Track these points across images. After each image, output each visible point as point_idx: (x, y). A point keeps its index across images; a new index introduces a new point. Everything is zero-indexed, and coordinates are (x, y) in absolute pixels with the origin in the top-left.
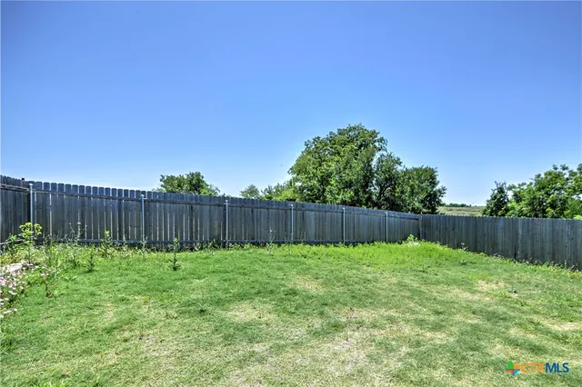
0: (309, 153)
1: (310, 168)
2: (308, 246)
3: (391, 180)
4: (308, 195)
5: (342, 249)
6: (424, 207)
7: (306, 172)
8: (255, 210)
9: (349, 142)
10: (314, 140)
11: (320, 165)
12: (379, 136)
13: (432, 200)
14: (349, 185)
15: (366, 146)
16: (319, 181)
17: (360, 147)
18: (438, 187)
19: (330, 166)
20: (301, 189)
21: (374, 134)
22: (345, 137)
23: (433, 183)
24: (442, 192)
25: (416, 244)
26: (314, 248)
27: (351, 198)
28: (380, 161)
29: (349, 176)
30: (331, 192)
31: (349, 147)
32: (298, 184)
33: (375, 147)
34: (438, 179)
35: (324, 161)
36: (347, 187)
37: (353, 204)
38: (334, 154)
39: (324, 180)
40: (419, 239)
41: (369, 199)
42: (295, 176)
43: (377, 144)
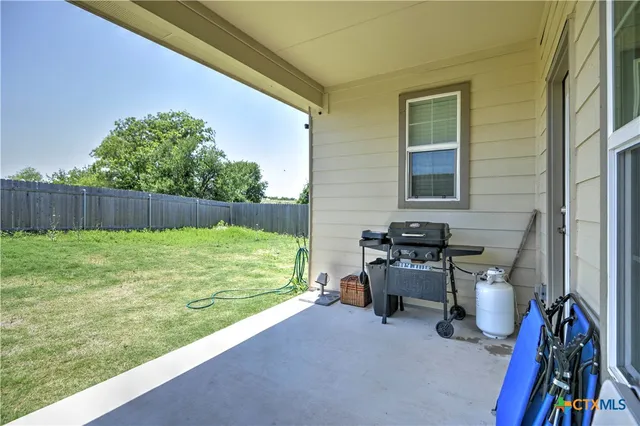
0: (120, 134)
1: (122, 152)
2: (104, 232)
3: (214, 170)
4: (118, 183)
5: (146, 234)
6: (248, 198)
7: (115, 156)
8: (31, 195)
9: (172, 128)
10: (128, 120)
11: (135, 150)
12: (206, 127)
13: (255, 193)
14: (167, 174)
15: (192, 134)
16: (133, 167)
17: (185, 135)
18: (262, 181)
19: (146, 152)
20: (110, 176)
21: (200, 123)
22: (167, 123)
23: (257, 178)
24: (264, 185)
25: (225, 228)
26: (112, 234)
27: (170, 187)
28: (203, 151)
29: (167, 164)
30: (146, 180)
31: (170, 134)
32: (104, 169)
33: (202, 136)
34: (262, 173)
35: (140, 145)
36: (165, 176)
37: (172, 192)
38: (153, 139)
39: (140, 167)
40: (230, 224)
41: (190, 188)
42: (99, 159)
43: (204, 133)
